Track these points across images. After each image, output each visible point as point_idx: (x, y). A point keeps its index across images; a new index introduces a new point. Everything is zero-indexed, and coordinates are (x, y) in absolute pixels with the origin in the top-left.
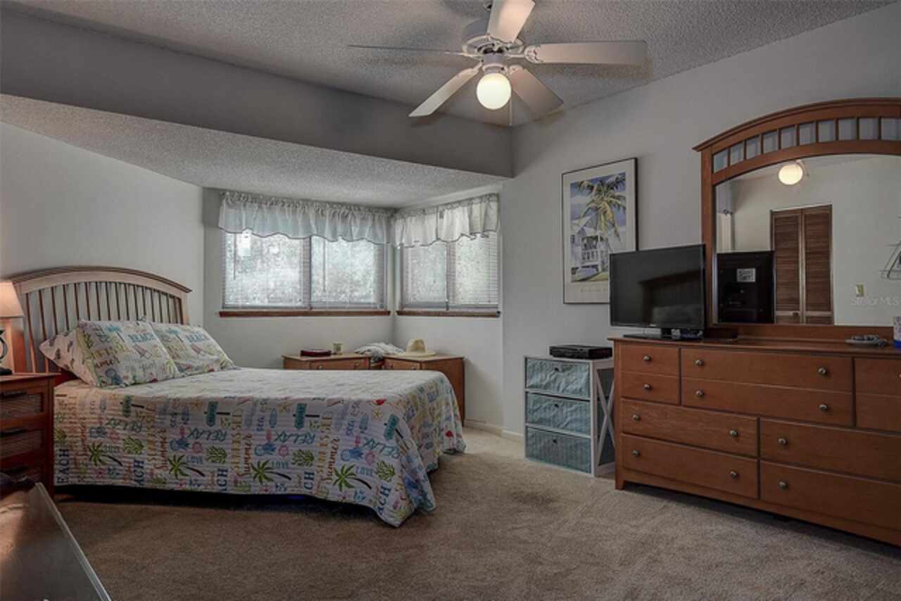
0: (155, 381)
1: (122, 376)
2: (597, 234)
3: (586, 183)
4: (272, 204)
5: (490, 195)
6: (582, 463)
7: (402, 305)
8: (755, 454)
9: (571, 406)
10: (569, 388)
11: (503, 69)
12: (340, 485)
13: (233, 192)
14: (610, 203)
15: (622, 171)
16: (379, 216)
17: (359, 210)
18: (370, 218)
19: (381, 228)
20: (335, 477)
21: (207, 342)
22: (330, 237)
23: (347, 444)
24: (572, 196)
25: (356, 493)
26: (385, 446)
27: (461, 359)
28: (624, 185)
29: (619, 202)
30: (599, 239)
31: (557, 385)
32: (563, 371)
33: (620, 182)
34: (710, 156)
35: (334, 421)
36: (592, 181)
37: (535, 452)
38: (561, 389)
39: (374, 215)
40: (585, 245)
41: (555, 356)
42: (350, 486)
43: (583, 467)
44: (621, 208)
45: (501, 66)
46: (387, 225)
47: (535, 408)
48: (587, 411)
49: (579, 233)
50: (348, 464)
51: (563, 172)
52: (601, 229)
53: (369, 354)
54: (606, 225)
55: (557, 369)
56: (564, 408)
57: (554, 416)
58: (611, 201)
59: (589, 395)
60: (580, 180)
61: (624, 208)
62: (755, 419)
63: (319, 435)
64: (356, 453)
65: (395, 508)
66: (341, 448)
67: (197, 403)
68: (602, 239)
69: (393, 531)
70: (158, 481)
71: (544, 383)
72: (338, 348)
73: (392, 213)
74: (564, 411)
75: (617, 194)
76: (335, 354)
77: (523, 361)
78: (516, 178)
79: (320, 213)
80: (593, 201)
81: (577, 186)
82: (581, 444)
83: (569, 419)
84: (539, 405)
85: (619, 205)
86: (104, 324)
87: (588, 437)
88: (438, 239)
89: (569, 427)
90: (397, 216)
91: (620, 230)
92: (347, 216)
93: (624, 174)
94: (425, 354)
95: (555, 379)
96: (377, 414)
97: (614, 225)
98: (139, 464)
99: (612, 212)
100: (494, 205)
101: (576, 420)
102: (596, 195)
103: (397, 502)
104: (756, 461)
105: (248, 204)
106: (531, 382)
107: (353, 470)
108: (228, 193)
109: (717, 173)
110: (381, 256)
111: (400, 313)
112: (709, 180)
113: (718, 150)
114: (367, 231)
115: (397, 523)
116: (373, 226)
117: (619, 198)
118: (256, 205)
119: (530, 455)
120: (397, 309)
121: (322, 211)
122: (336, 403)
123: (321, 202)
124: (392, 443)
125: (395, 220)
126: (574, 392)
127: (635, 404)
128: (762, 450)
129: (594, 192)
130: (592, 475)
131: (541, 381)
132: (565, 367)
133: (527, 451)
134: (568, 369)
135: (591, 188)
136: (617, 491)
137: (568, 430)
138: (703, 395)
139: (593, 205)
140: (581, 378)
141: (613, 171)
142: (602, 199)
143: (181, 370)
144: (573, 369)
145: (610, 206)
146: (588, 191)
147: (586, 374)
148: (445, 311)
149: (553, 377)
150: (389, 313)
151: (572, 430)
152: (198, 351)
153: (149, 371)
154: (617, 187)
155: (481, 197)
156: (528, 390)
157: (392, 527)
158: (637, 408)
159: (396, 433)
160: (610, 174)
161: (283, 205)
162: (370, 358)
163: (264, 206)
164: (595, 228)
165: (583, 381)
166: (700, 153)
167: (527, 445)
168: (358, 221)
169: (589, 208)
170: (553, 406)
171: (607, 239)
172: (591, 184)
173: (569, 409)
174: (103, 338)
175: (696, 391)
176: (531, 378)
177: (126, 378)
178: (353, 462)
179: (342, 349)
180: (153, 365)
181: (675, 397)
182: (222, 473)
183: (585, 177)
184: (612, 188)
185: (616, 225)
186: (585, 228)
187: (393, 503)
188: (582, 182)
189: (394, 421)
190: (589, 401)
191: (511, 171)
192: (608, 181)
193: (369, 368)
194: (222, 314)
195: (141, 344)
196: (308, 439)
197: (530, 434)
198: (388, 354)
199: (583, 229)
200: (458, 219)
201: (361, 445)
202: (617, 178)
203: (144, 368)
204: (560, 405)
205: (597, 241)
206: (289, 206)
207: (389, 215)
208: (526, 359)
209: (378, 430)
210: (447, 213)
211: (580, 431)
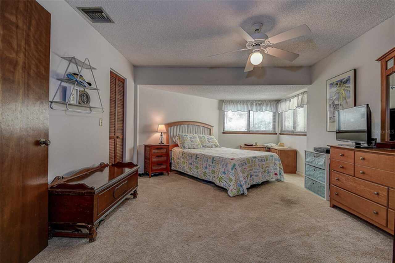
0: (194, 148)
1: (185, 146)
2: (339, 103)
3: (335, 83)
4: (237, 102)
5: (304, 92)
6: (322, 194)
7: (281, 131)
8: (386, 205)
9: (319, 171)
10: (318, 164)
11: (259, 50)
12: (219, 181)
13: (226, 100)
14: (344, 90)
15: (349, 76)
16: (273, 103)
17: (266, 102)
18: (270, 103)
19: (274, 107)
20: (218, 179)
21: (213, 140)
22: (255, 111)
23: (222, 170)
24: (330, 89)
25: (224, 184)
26: (231, 172)
27: (296, 150)
28: (349, 81)
29: (348, 89)
30: (340, 105)
31: (315, 162)
32: (317, 157)
33: (348, 81)
34: (385, 62)
35: (220, 163)
36: (337, 81)
37: (308, 186)
38: (316, 164)
39: (271, 103)
40: (334, 108)
41: (316, 151)
42: (222, 182)
43: (323, 196)
44: (349, 91)
45: (258, 50)
46: (276, 106)
47: (308, 170)
48: (324, 174)
49: (332, 103)
50: (222, 176)
51: (327, 80)
52: (341, 101)
53: (265, 146)
54: (342, 99)
55: (315, 156)
56: (317, 171)
57: (314, 174)
58: (344, 89)
59: (325, 167)
60: (333, 82)
61: (350, 91)
62: (387, 188)
63: (217, 166)
64: (224, 173)
65: (231, 191)
66: (221, 171)
67: (194, 154)
68: (341, 105)
69: (230, 198)
70: (187, 172)
71: (311, 161)
72: (256, 144)
73: (278, 101)
74: (317, 173)
75: (347, 85)
76: (255, 146)
77: (304, 152)
78: (312, 85)
79: (252, 104)
80: (338, 90)
81: (332, 84)
82: (322, 186)
83: (318, 176)
84: (309, 169)
85: (348, 90)
86: (184, 134)
87: (324, 184)
88: (289, 109)
89: (318, 179)
90: (279, 102)
91: (348, 100)
92: (261, 104)
93: (350, 77)
94: (284, 147)
95: (314, 160)
96: (230, 162)
97: (345, 99)
98: (184, 167)
99: (345, 93)
100: (306, 96)
101: (321, 177)
102: (339, 87)
103: (232, 190)
104: (386, 208)
105: (230, 103)
106: (307, 160)
107: (223, 178)
108: (225, 101)
109: (389, 69)
110: (274, 116)
111: (280, 134)
112: (384, 74)
113: (389, 59)
114: (268, 108)
115: (231, 196)
116: (271, 106)
117: (347, 87)
118: (232, 103)
119: (306, 187)
120: (280, 133)
121: (253, 103)
122: (221, 158)
123: (252, 100)
124: (233, 171)
125: (279, 104)
126: (320, 166)
127: (337, 174)
128: (390, 204)
129: (338, 85)
130: (325, 199)
131: (310, 160)
132: (317, 156)
133: (305, 186)
134: (319, 156)
135: (337, 84)
136: (330, 208)
137: (318, 180)
138: (363, 173)
139: (338, 91)
140: (322, 160)
141: (345, 76)
142: (341, 89)
143: (203, 146)
144: (320, 157)
145: (344, 91)
146: (336, 86)
147: (324, 159)
148: (293, 133)
149: (314, 159)
150: (276, 134)
151: (319, 180)
152: (209, 142)
153: (193, 146)
154: (347, 83)
155: (301, 93)
156: (306, 163)
157: (230, 196)
158: (337, 175)
159: (234, 169)
160: (343, 78)
161: (240, 102)
162: (265, 148)
163: (235, 103)
164: (338, 101)
165: (323, 161)
166: (380, 62)
167: (305, 183)
168: (265, 105)
169: (336, 93)
170: (313, 170)
171: (343, 105)
172: (337, 83)
173: (319, 172)
174: (183, 137)
175: (360, 171)
176: (307, 159)
177: (187, 147)
178: (223, 175)
179: (258, 144)
180: (194, 144)
181: (352, 173)
182: (198, 172)
183: (335, 80)
184: (345, 83)
185: (346, 99)
186: (335, 101)
187: (231, 189)
188: (334, 83)
189: (234, 165)
190: (325, 170)
191: (310, 82)
192: (343, 81)
193: (265, 151)
194: (223, 133)
195: (192, 139)
196: (214, 167)
197: (306, 179)
198: (272, 147)
199: (334, 101)
200: (294, 102)
201: (225, 171)
202: (347, 79)
203: (192, 145)
204: (316, 170)
205: (339, 106)
206: (242, 102)
207: (276, 102)
208: (305, 151)
209: (230, 167)
210: (292, 100)
211: (322, 181)
